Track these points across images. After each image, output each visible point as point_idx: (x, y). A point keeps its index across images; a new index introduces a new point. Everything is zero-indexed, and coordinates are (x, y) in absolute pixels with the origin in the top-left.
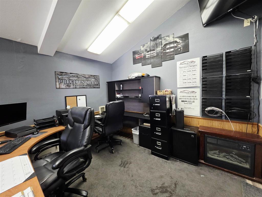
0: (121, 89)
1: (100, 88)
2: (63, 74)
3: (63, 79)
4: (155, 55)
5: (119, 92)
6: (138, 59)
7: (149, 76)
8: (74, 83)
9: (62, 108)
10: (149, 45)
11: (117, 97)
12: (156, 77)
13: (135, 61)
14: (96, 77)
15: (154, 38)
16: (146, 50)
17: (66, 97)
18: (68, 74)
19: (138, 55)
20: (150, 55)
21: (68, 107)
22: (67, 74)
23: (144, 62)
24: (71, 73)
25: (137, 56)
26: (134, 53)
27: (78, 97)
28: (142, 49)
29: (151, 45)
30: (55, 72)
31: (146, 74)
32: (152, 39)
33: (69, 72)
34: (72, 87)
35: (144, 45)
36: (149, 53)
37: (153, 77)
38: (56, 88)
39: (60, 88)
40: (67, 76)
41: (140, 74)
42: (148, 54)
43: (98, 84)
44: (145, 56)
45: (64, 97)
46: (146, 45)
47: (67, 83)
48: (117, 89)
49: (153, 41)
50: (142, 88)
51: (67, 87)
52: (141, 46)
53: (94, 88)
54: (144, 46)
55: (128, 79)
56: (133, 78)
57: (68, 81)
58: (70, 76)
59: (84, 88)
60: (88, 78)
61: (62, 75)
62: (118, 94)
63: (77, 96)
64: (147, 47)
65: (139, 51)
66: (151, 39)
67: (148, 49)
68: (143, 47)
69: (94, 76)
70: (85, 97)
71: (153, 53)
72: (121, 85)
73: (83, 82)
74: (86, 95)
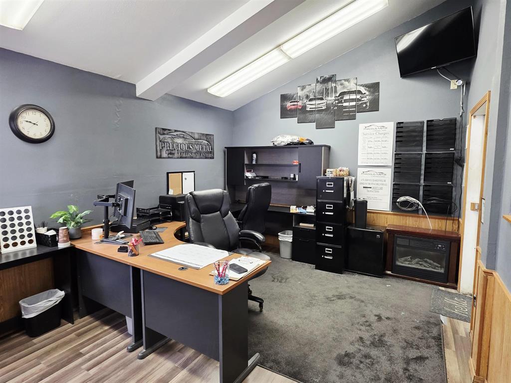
0: (254, 162)
1: (213, 158)
2: (165, 132)
3: (166, 141)
4: (323, 108)
5: (251, 167)
6: (291, 110)
7: (311, 143)
8: (179, 149)
9: (164, 194)
10: (313, 89)
11: (247, 177)
12: (325, 146)
13: (285, 113)
14: (209, 137)
15: (322, 78)
16: (307, 97)
17: (168, 173)
18: (172, 132)
19: (292, 104)
20: (314, 106)
21: (171, 192)
22: (170, 133)
23: (302, 116)
24: (176, 131)
25: (289, 105)
26: (284, 98)
27: (184, 174)
28: (300, 93)
29: (318, 89)
30: (156, 128)
31: (307, 140)
32: (319, 79)
33: (173, 128)
34: (176, 155)
35: (303, 86)
36: (313, 102)
37: (321, 146)
38: (155, 157)
39: (161, 157)
40: (170, 136)
41: (296, 139)
42: (311, 105)
43: (212, 152)
44: (304, 107)
45: (166, 173)
46: (308, 89)
47: (170, 148)
48: (246, 162)
49: (321, 83)
50: (300, 164)
51: (170, 156)
52: (299, 88)
53: (206, 158)
54: (303, 88)
55: (271, 145)
56: (283, 144)
57: (171, 144)
58: (174, 135)
59: (192, 158)
60: (198, 139)
61: (164, 134)
62: (248, 171)
63: (182, 172)
64: (310, 91)
65: (295, 96)
66: (317, 79)
67: (311, 94)
68: (302, 90)
69: (207, 135)
71: (320, 104)
72: (255, 155)
73: (191, 147)
74: (194, 172)
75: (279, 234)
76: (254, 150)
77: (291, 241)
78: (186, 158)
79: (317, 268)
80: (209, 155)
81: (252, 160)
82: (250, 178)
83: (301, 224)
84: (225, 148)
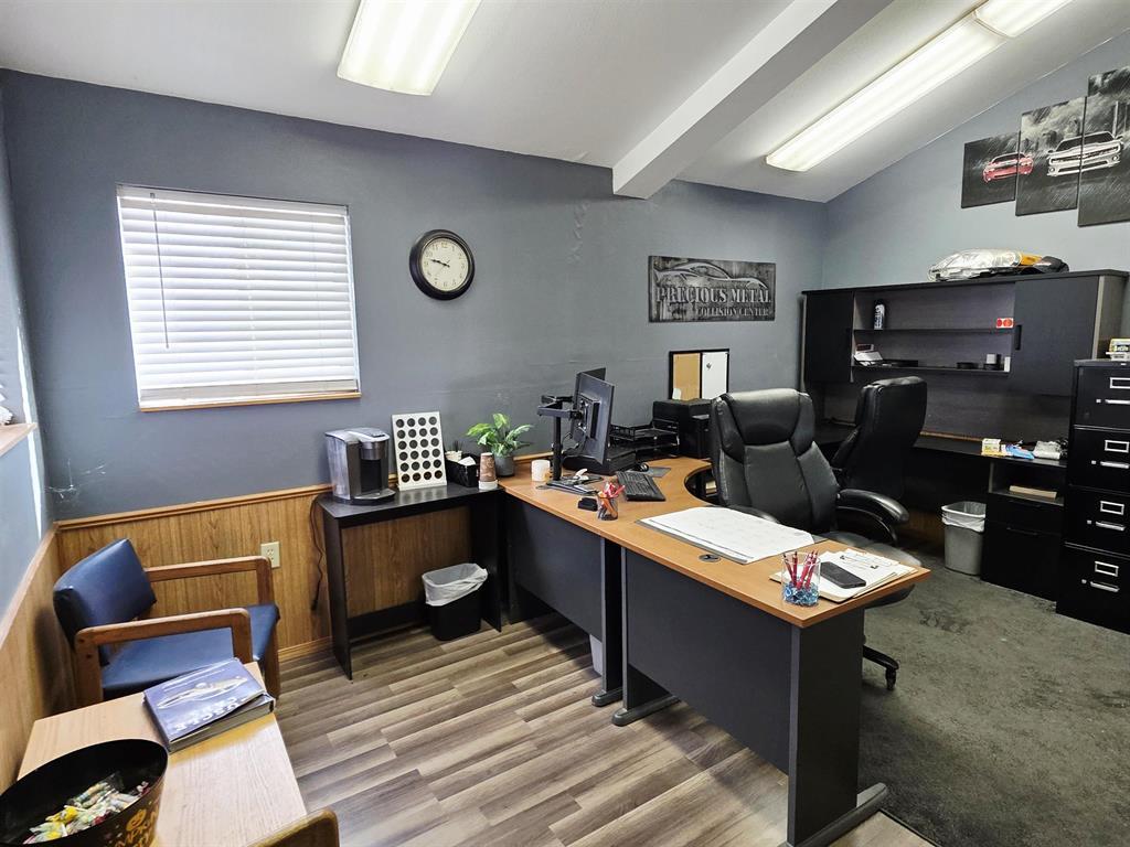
0: (878, 326)
1: (773, 319)
2: (669, 265)
3: (669, 283)
4: (1110, 164)
5: (868, 339)
6: (997, 182)
7: (1060, 267)
8: (697, 300)
9: (663, 398)
10: (1077, 114)
11: (857, 362)
12: (1109, 273)
13: (976, 192)
14: (761, 269)
15: (1111, 77)
16: (1053, 139)
17: (671, 354)
18: (683, 264)
19: (1000, 164)
20: (1076, 163)
21: (677, 395)
22: (678, 265)
23: (1031, 196)
24: (691, 261)
25: (990, 168)
26: (975, 152)
27: (705, 355)
28: (1029, 130)
29: (1092, 110)
30: (650, 258)
31: (1047, 259)
32: (1098, 80)
33: (684, 255)
34: (689, 314)
35: (1041, 110)
36: (1075, 151)
37: (1097, 274)
38: (647, 319)
39: (658, 320)
40: (679, 273)
41: (1008, 259)
42: (1065, 159)
43: (770, 305)
44: (1042, 168)
45: (667, 354)
46: (1057, 114)
47: (676, 298)
48: (857, 325)
49: (1104, 92)
50: (1020, 327)
51: (677, 316)
52: (1024, 119)
53: (756, 318)
54: (1040, 115)
55: (932, 279)
56: (966, 275)
57: (679, 290)
58: (688, 271)
59: (724, 319)
60: (739, 277)
61: (665, 269)
62: (860, 349)
63: (701, 352)
64: (1065, 121)
65: (1010, 143)
66: (1091, 84)
67: (1066, 130)
68: (1037, 121)
69: (759, 264)
70: (724, 354)
71: (1098, 153)
72: (881, 309)
73: (723, 295)
74: (728, 350)
75: (944, 508)
76: (877, 296)
77: (979, 527)
78: (710, 319)
79: (1059, 610)
80: (763, 311)
81: (873, 320)
82: (865, 364)
83: (1013, 488)
84: (803, 293)
